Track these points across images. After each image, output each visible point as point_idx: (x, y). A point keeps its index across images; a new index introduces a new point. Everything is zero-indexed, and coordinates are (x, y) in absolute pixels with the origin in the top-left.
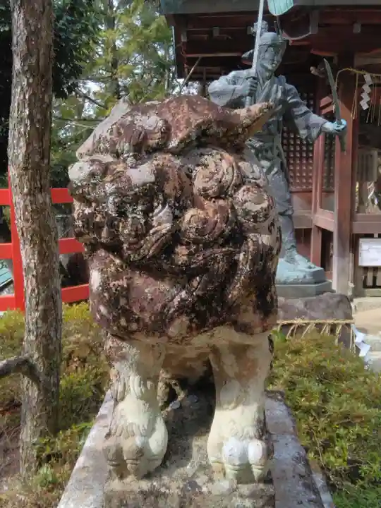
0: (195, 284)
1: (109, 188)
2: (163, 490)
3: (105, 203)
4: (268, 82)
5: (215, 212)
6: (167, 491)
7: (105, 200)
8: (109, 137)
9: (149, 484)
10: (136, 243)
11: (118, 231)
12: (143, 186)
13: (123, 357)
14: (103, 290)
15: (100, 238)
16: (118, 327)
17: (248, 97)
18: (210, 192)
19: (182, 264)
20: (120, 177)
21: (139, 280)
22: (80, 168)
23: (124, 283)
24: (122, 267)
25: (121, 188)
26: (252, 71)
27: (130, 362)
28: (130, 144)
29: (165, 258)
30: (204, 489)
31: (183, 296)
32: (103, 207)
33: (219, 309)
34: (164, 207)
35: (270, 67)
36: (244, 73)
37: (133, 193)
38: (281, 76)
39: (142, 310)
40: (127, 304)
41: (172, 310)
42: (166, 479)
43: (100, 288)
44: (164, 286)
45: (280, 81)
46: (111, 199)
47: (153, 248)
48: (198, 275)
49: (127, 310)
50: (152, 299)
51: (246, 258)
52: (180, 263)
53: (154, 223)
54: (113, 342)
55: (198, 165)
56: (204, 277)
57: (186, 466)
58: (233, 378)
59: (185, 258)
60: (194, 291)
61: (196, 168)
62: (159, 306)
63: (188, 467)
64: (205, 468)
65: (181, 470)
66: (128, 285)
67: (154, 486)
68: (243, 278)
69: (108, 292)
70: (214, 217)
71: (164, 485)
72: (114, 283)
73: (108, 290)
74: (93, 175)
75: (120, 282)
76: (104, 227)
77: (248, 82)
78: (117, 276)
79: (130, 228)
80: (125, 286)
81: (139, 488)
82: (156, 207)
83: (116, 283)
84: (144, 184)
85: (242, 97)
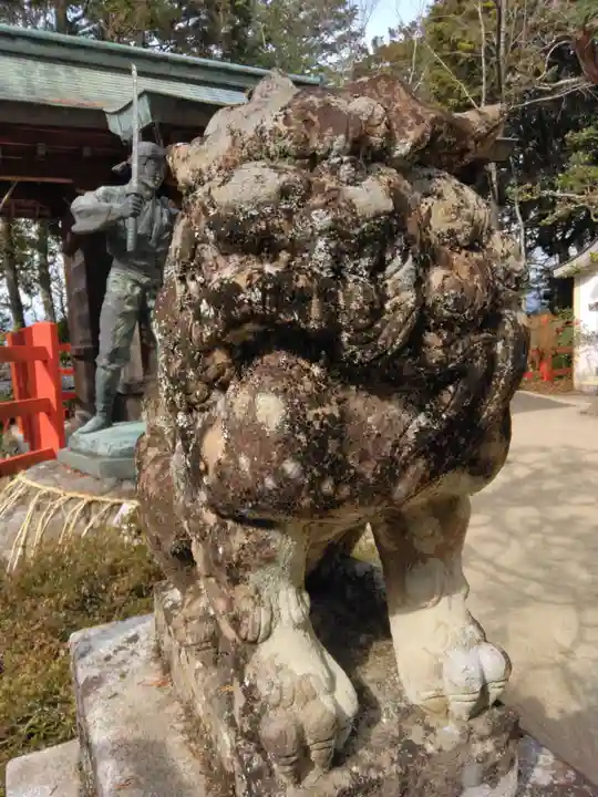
0: (446, 398)
1: (321, 219)
2: (373, 775)
3: (306, 251)
4: (149, 204)
5: (472, 271)
6: (381, 775)
7: (307, 246)
8: (283, 129)
9: (347, 774)
10: (370, 327)
11: (337, 305)
12: (374, 218)
13: (270, 560)
14: (292, 429)
15: (307, 322)
16: (316, 498)
17: (131, 219)
18: (461, 237)
19: (437, 362)
20: (334, 199)
21: (358, 402)
22: (257, 177)
23: (332, 409)
24: (325, 381)
25: (341, 221)
26: (133, 185)
27: (282, 565)
28: (347, 137)
29: (410, 354)
30: (430, 749)
31: (423, 424)
32: (303, 259)
33: (463, 441)
34: (404, 260)
35: (151, 184)
36: (118, 189)
37: (357, 231)
38: (162, 197)
39: (364, 457)
40: (340, 449)
41: (407, 450)
42: (366, 755)
43: (287, 426)
44: (393, 409)
45: (162, 203)
46: (321, 244)
47: (401, 335)
48: (451, 383)
49: (338, 462)
50: (379, 435)
51: (506, 349)
52: (434, 361)
53: (390, 292)
54: (248, 535)
55: (427, 195)
56: (460, 385)
57: (379, 720)
58: (432, 556)
59: (440, 352)
60: (444, 411)
61: (425, 200)
62: (387, 448)
63: (384, 720)
64: (407, 712)
65: (376, 730)
66: (341, 412)
67: (357, 774)
68: (502, 381)
69: (306, 431)
70: (472, 279)
71: (371, 766)
72: (315, 411)
73: (306, 428)
74: (284, 192)
75: (327, 410)
76: (311, 299)
77: (130, 200)
78: (318, 399)
79: (361, 298)
80: (337, 415)
81: (336, 788)
82: (390, 261)
83: (319, 411)
84: (377, 216)
85: (123, 218)
